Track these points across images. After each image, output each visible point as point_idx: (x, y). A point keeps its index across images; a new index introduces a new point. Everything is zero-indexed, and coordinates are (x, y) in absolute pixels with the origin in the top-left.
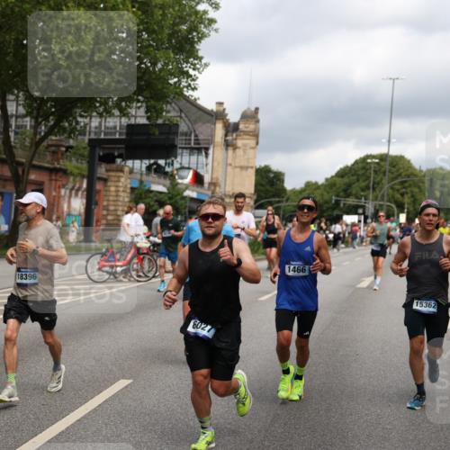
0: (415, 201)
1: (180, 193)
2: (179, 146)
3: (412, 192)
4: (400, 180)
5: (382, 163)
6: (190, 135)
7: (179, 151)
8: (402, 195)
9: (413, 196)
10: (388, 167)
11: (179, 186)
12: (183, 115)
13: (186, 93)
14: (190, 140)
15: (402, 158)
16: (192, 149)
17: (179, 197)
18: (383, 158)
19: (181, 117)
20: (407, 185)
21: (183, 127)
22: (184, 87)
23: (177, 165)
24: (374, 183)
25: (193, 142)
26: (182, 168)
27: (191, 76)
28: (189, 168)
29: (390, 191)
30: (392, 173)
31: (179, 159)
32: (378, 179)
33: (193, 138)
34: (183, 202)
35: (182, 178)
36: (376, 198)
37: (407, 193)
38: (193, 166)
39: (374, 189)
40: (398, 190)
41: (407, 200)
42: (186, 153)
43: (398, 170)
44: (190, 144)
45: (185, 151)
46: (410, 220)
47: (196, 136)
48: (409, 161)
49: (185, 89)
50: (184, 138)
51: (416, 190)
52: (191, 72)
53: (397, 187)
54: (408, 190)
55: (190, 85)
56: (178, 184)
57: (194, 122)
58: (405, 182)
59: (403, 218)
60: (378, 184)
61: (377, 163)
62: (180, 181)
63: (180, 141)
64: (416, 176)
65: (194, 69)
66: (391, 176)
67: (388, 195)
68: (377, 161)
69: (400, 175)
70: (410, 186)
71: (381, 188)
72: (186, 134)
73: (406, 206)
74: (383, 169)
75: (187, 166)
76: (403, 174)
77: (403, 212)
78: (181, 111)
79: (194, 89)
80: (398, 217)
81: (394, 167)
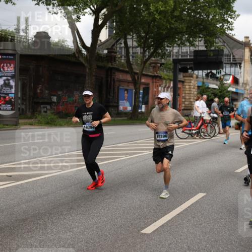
1: (226, 89)
2: (224, 62)
6: (230, 56)
7: (224, 65)
11: (225, 85)
12: (225, 44)
13: (227, 32)
14: (230, 59)
16: (231, 64)
17: (225, 91)
19: (224, 45)
21: (226, 52)
22: (226, 28)
23: (223, 73)
25: (232, 60)
26: (226, 74)
27: (230, 22)
28: (230, 75)
31: (224, 70)
33: (232, 57)
34: (228, 94)
35: (226, 80)
38: (233, 73)
42: (228, 66)
44: (230, 61)
45: (227, 65)
47: (234, 56)
49: (226, 30)
50: (227, 57)
52: (230, 20)
55: (229, 27)
56: (224, 84)
57: (232, 49)
62: (225, 82)
63: (224, 59)
65: (231, 18)
72: (228, 55)
75: (229, 73)
78: (224, 42)
79: (231, 30)
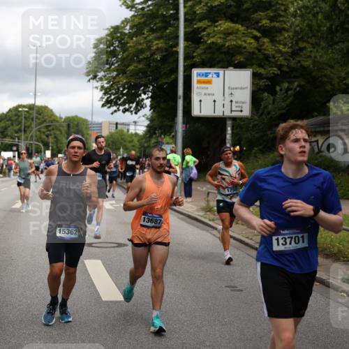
0: (57, 141)
3: (55, 134)
4: (45, 125)
5: (31, 112)
8: (47, 136)
9: (55, 137)
10: (35, 115)
15: (46, 108)
18: (31, 107)
20: (50, 128)
24: (25, 127)
29: (38, 133)
30: (39, 119)
32: (28, 124)
36: (26, 139)
37: (51, 135)
39: (25, 131)
40: (44, 133)
41: (51, 140)
43: (43, 118)
46: (54, 155)
48: (51, 111)
51: (58, 132)
53: (43, 130)
54: (52, 132)
58: (49, 126)
59: (48, 154)
60: (28, 127)
61: (26, 111)
64: (57, 121)
66: (38, 121)
67: (36, 136)
68: (27, 109)
69: (45, 121)
70: (53, 130)
71: (31, 131)
73: (51, 145)
74: (32, 116)
76: (47, 121)
77: (48, 149)
80: (45, 153)
81: (40, 114)
